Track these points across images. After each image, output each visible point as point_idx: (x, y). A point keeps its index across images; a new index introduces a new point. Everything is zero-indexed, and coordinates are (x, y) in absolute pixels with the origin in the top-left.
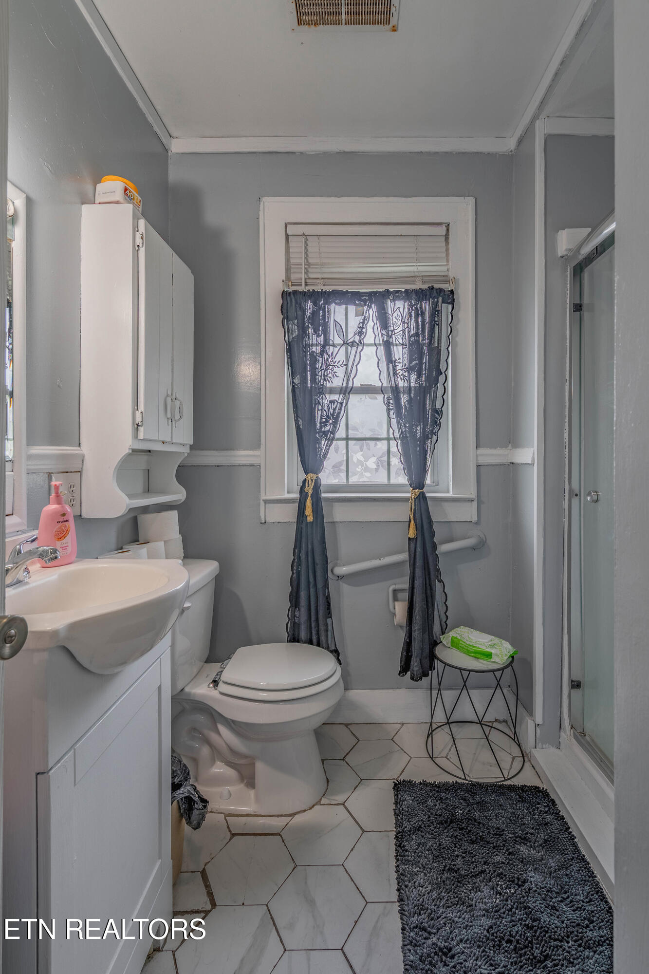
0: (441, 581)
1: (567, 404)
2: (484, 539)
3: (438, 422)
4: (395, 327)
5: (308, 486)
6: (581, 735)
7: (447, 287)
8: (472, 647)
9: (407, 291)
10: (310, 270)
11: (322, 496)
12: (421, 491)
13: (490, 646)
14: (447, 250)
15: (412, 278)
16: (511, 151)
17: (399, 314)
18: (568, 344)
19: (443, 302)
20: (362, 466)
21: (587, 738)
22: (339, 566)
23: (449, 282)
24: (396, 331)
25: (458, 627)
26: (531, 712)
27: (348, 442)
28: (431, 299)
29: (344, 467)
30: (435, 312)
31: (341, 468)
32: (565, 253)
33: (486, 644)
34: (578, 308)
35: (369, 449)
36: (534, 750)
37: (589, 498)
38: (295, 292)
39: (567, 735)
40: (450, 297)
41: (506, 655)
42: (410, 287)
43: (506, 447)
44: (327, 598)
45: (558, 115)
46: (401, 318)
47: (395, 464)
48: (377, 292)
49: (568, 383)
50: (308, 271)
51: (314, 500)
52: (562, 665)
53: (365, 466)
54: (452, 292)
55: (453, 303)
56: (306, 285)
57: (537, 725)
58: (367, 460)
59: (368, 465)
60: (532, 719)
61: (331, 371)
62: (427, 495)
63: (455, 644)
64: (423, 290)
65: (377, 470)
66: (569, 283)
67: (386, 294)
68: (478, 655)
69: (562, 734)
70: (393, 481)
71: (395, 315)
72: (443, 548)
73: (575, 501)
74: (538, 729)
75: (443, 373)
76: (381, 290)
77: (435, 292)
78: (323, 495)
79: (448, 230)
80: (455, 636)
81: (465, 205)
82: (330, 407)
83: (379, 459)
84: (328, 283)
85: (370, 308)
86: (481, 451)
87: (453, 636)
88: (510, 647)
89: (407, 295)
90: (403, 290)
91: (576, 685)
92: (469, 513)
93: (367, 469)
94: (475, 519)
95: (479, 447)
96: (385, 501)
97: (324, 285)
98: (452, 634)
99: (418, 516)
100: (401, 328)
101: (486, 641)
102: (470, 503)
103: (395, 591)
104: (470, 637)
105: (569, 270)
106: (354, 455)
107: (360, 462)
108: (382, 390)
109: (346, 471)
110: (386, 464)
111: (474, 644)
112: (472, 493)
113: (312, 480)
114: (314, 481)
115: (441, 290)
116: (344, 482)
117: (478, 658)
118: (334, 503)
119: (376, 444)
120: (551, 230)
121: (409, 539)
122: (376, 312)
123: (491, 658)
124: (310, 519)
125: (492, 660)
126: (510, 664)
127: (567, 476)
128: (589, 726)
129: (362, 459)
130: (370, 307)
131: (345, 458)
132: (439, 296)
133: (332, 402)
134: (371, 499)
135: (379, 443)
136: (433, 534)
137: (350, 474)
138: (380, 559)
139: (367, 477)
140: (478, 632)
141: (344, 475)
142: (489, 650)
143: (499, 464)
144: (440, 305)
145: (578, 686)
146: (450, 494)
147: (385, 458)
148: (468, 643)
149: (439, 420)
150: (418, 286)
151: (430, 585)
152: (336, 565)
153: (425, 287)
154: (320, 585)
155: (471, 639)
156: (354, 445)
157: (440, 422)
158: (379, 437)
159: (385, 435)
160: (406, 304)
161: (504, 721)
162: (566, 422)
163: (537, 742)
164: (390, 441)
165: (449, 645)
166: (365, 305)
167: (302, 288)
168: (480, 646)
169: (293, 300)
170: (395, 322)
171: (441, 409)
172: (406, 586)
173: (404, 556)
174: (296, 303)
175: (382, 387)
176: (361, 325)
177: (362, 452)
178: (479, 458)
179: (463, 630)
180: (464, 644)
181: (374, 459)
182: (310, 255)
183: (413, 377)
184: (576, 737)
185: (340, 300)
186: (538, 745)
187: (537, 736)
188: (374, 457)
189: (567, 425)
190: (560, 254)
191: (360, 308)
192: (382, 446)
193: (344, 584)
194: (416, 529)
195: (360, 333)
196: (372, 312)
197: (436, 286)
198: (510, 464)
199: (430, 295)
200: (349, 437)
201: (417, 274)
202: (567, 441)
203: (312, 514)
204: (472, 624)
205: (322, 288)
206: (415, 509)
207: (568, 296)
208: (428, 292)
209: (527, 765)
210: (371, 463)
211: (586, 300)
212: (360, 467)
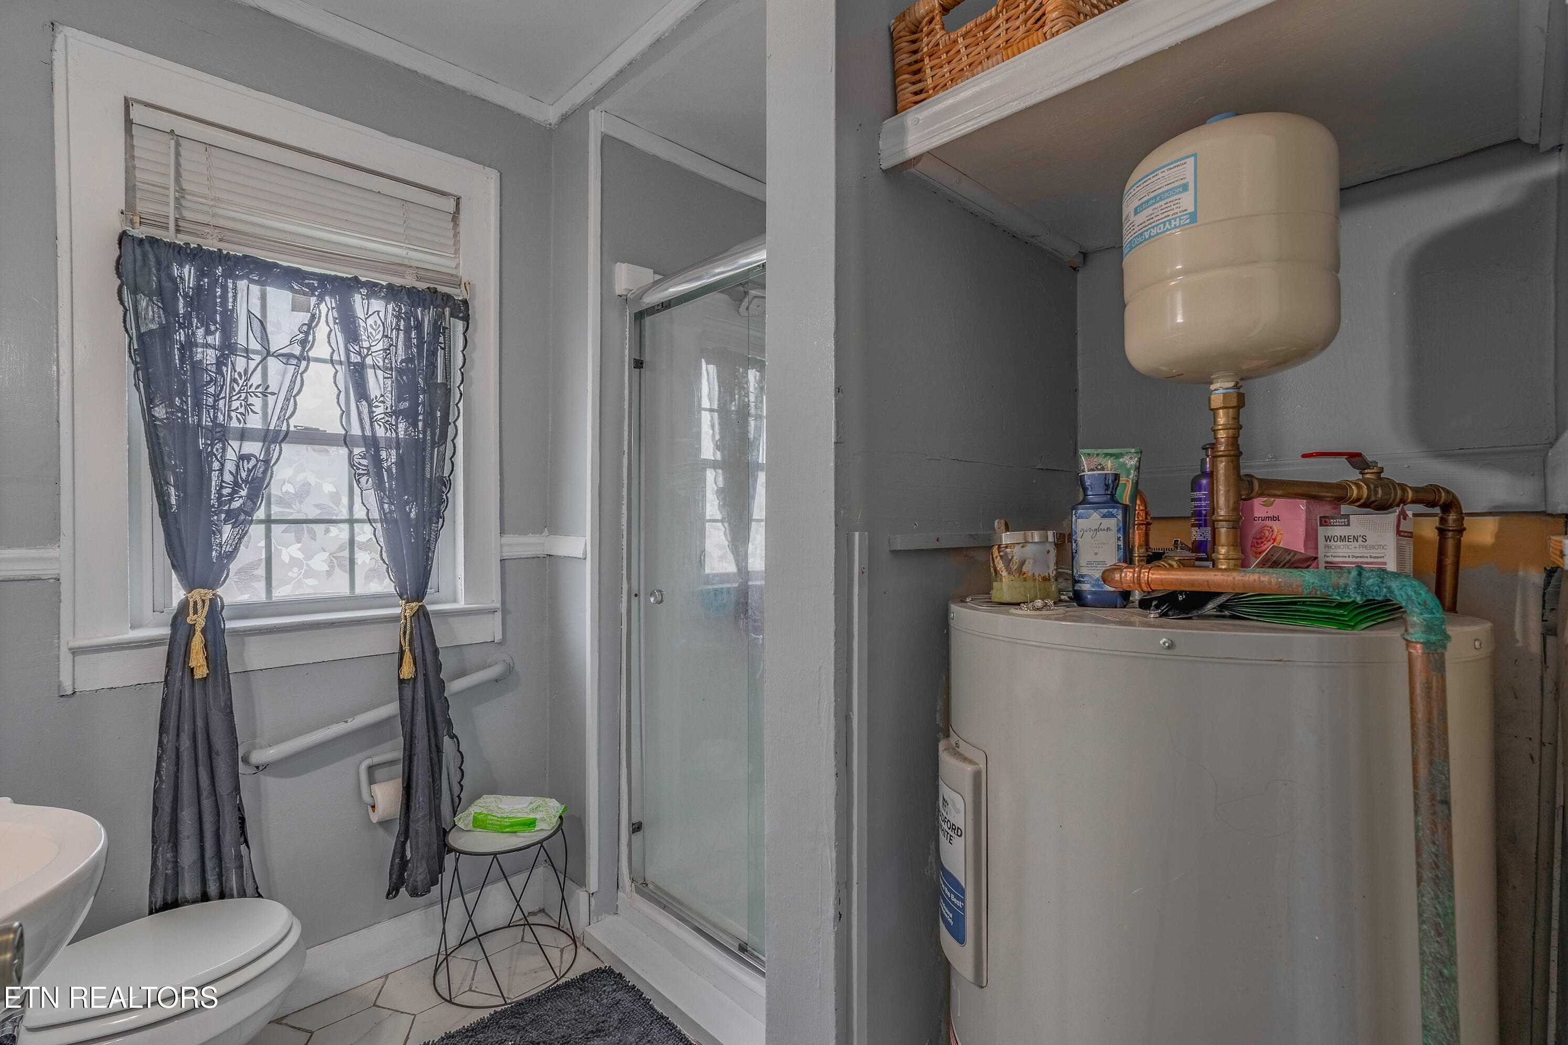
0: (453, 736)
1: (625, 482)
2: (512, 665)
3: (444, 497)
4: (371, 341)
5: (195, 612)
6: (643, 887)
7: (459, 294)
8: (507, 820)
9: (390, 287)
10: (184, 203)
11: (226, 627)
12: (420, 604)
13: (532, 811)
14: (456, 234)
15: (399, 267)
16: (550, 124)
17: (379, 322)
18: (626, 407)
19: (452, 315)
20: (300, 568)
21: (650, 886)
22: (261, 748)
23: (460, 285)
24: (373, 349)
25: (479, 797)
26: (581, 882)
27: (270, 526)
28: (432, 307)
29: (261, 571)
30: (439, 329)
31: (256, 572)
32: (624, 293)
33: (526, 810)
34: (638, 364)
35: (314, 539)
36: (587, 929)
37: (652, 600)
38: (153, 241)
39: (627, 895)
40: (463, 310)
41: (555, 816)
42: (397, 281)
43: (541, 533)
44: (239, 810)
45: (617, 114)
46: (381, 328)
47: (364, 562)
48: (336, 277)
49: (626, 456)
50: (181, 205)
51: (209, 637)
52: (619, 810)
53: (305, 567)
54: (465, 302)
55: (466, 319)
56: (178, 231)
57: (591, 895)
58: (309, 557)
59: (312, 566)
60: (585, 889)
61: (243, 402)
62: (430, 608)
63: (479, 823)
64: (419, 291)
65: (329, 573)
66: (627, 330)
67: (354, 284)
68: (515, 829)
69: (621, 894)
70: (360, 590)
71: (370, 321)
72: (454, 687)
73: (634, 601)
74: (592, 900)
75: (452, 424)
76: (345, 275)
77: (439, 298)
78: (229, 625)
79: (458, 205)
80: (480, 811)
81: (486, 178)
82: (241, 467)
83: (334, 555)
84: (229, 239)
85: (321, 302)
86: (506, 539)
87: (476, 813)
88: (557, 804)
89: (393, 293)
90: (384, 283)
91: (637, 828)
92: (491, 629)
93: (310, 573)
94: (498, 637)
95: (504, 534)
96: (353, 625)
97: (220, 240)
98: (474, 809)
99: (417, 643)
100: (380, 346)
101: (526, 805)
102: (491, 616)
103: (371, 769)
104: (499, 806)
105: (628, 314)
106: (283, 549)
107: (294, 561)
108: (346, 440)
109: (267, 578)
110: (347, 563)
111: (508, 814)
112: (495, 601)
113: (203, 601)
114: (207, 603)
115: (448, 298)
116: (262, 597)
117: (515, 832)
118: (246, 639)
119: (327, 531)
120: (608, 257)
121: (401, 682)
122: (333, 308)
123: (535, 826)
124: (201, 672)
125: (536, 828)
126: (560, 828)
127: (624, 572)
128: (652, 873)
129: (300, 555)
130: (321, 299)
131: (263, 556)
132: (446, 305)
133: (243, 458)
134: (325, 623)
135: (334, 529)
136: (438, 667)
137: (274, 583)
138: (346, 722)
139: (309, 586)
140: (509, 797)
141: (261, 586)
142: (532, 816)
143: (532, 556)
144: (447, 319)
145: (638, 828)
146: (461, 604)
147: (346, 553)
148: (499, 815)
149: (446, 495)
150: (409, 281)
151: (437, 746)
152: (253, 747)
153: (422, 286)
154: (224, 788)
155: (503, 809)
156: (284, 532)
157: (447, 497)
158: (334, 518)
159: (345, 515)
160: (390, 307)
161: (540, 910)
162: (623, 504)
163: (591, 916)
164: (355, 525)
165: (470, 827)
166: (313, 295)
167: (168, 236)
168: (519, 815)
169: (151, 257)
170: (371, 333)
171: (449, 477)
172: (399, 754)
173: (392, 709)
174: (159, 263)
175: (345, 436)
176: (305, 328)
177: (301, 544)
178: (505, 549)
179: (488, 800)
180: (494, 818)
181: (325, 555)
182: (185, 175)
183: (402, 426)
184: (638, 891)
185: (260, 276)
186: (593, 919)
187: (591, 909)
188: (325, 551)
189: (624, 508)
190: (618, 292)
191: (302, 298)
192: (340, 533)
193: (269, 778)
194: (415, 664)
195: (303, 343)
196: (327, 308)
197: (442, 289)
198: (546, 556)
199: (432, 301)
200: (273, 518)
201: (406, 262)
202: (625, 528)
203: (205, 663)
204: (494, 789)
205: (222, 245)
206: (411, 632)
207: (627, 347)
208: (428, 297)
209: (581, 950)
210: (319, 562)
211: (647, 358)
212: (295, 570)
